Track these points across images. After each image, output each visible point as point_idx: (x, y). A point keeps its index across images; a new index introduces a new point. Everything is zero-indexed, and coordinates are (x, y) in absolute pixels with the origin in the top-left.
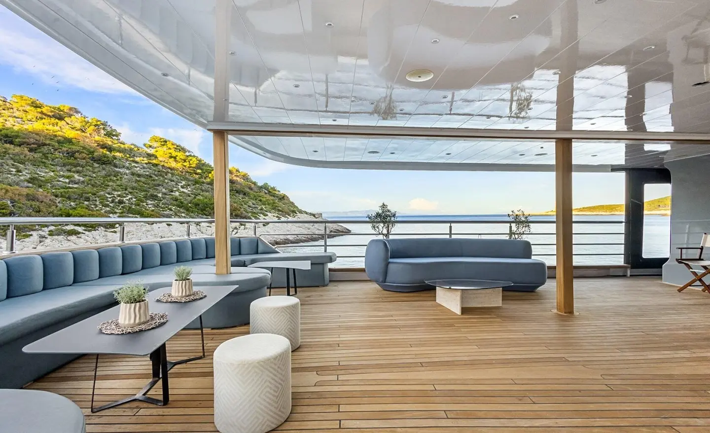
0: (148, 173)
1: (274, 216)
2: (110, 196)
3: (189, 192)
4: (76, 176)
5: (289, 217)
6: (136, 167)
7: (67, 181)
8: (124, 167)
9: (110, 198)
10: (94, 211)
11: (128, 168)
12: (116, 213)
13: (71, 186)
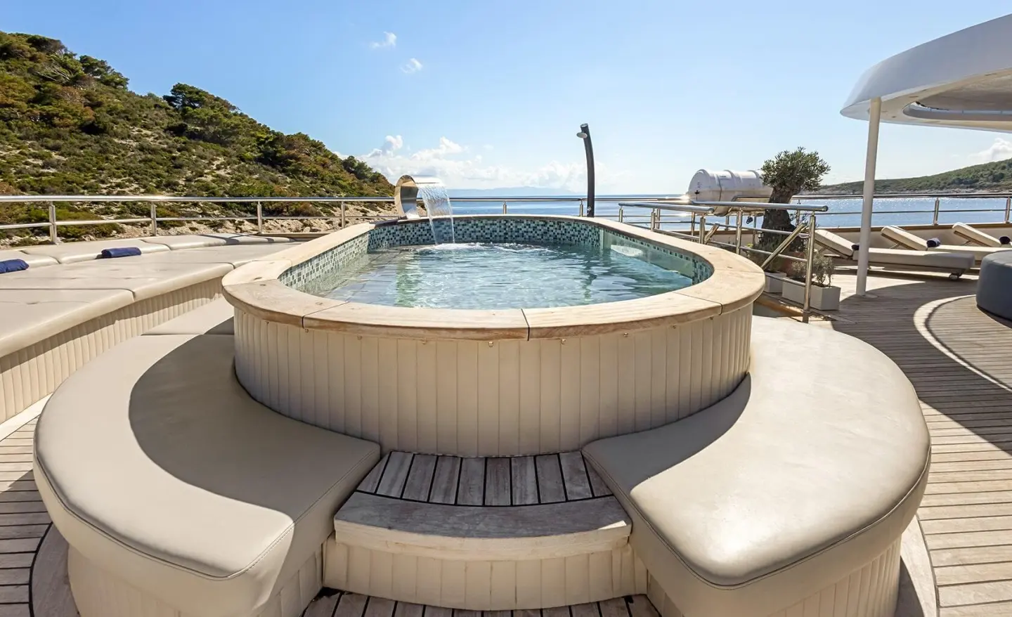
0: (165, 146)
1: (358, 210)
2: (104, 186)
3: (228, 176)
4: (55, 156)
5: (381, 210)
6: (148, 136)
7: (40, 162)
8: (129, 136)
9: (105, 189)
10: (79, 211)
11: (136, 139)
12: (112, 213)
13: (46, 171)
